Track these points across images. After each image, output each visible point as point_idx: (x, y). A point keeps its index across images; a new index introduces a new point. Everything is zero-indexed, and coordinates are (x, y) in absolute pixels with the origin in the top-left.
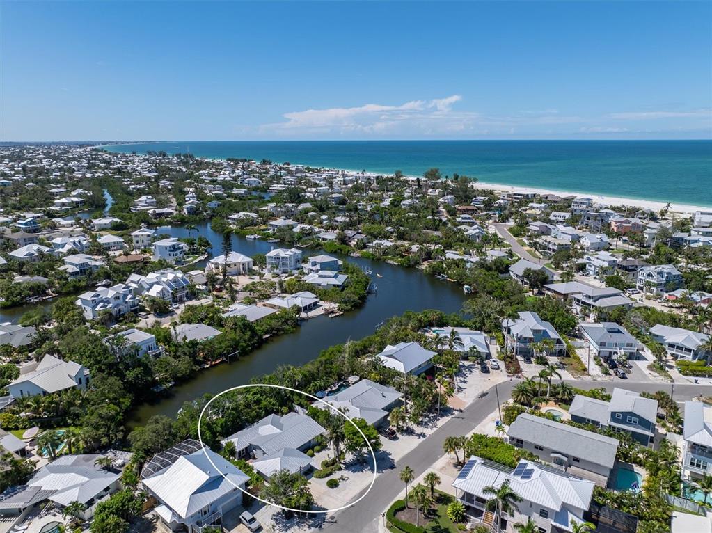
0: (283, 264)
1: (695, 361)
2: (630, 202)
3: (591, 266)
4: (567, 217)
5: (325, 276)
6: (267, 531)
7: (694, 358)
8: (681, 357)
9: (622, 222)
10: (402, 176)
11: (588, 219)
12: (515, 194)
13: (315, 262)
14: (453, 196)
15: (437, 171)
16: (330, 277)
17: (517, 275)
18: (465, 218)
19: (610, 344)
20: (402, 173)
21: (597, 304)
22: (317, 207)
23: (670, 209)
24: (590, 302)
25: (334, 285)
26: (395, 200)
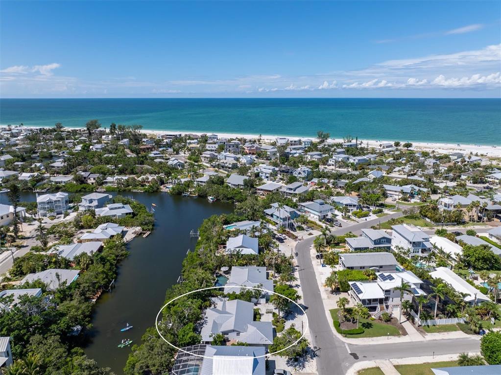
0: (57, 207)
1: (358, 210)
2: (240, 136)
3: (263, 174)
4: (217, 147)
5: (116, 208)
6: (295, 373)
7: (357, 209)
8: (352, 210)
9: (250, 147)
10: (62, 127)
11: (230, 147)
12: (167, 135)
13: (91, 199)
14: (128, 139)
15: (96, 122)
16: (119, 208)
17: (234, 185)
18: (156, 154)
19: (324, 211)
20: (62, 125)
21: (297, 192)
22: (18, 157)
23: (262, 138)
24: (292, 192)
25: (127, 214)
26: (85, 146)
